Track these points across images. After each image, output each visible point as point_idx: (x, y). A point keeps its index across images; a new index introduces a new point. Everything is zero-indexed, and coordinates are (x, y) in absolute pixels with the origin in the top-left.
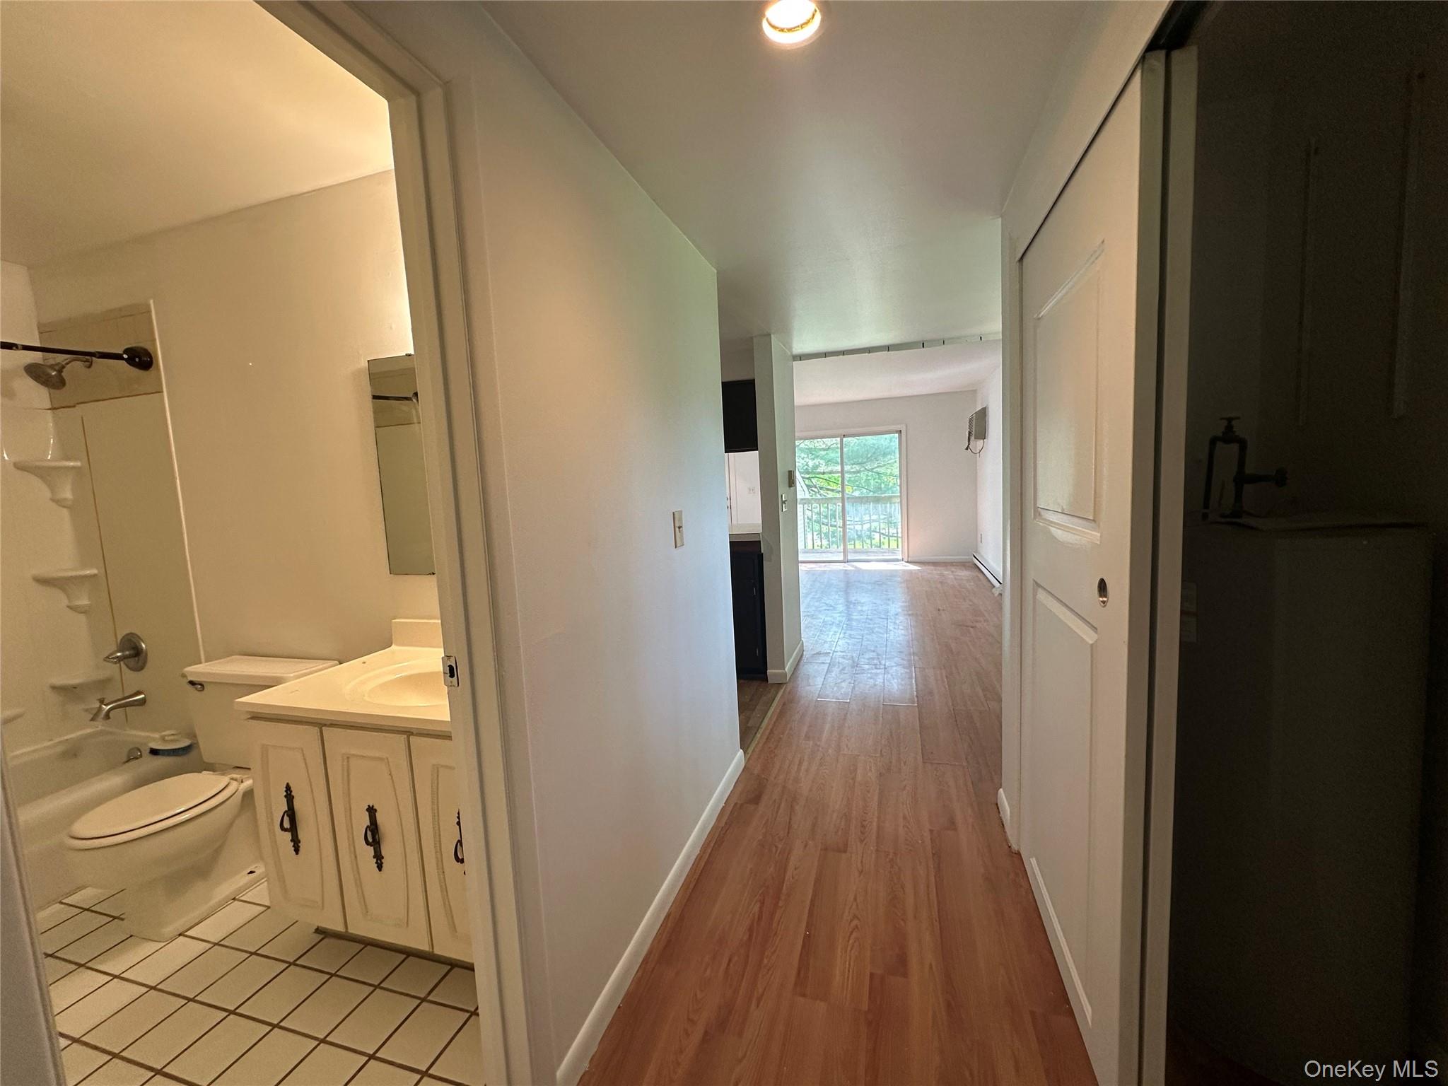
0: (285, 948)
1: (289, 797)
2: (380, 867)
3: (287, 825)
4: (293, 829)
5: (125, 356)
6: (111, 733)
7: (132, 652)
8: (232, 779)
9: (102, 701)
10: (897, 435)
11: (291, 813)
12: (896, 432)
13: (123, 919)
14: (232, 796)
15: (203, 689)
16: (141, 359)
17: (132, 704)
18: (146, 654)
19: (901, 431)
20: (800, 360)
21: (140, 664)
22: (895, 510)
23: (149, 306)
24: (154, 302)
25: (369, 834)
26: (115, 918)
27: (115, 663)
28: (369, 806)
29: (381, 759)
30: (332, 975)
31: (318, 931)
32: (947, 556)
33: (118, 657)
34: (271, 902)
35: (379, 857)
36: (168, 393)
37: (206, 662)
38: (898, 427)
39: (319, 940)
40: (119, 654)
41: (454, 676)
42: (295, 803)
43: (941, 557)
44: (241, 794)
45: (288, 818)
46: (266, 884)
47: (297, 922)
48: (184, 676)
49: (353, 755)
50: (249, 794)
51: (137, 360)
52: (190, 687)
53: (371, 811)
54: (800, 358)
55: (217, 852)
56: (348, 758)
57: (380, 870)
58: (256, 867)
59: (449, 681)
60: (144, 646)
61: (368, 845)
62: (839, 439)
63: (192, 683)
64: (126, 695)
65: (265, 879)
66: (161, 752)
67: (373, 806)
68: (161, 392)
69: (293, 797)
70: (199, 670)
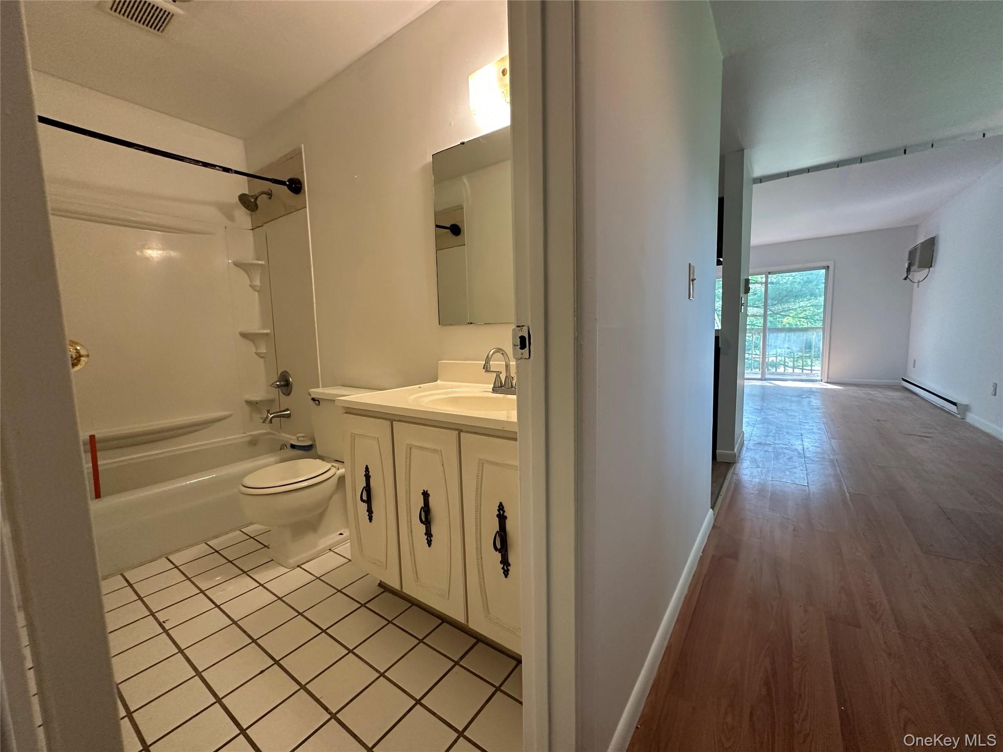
0: (360, 592)
1: (368, 477)
2: (429, 543)
3: (365, 498)
4: (368, 501)
5: (288, 183)
6: (273, 434)
7: (285, 383)
8: (332, 466)
9: (268, 411)
10: (824, 271)
11: (368, 489)
12: (823, 268)
13: (269, 548)
14: (333, 476)
15: (319, 405)
16: (295, 186)
17: (284, 416)
18: (292, 385)
19: (828, 267)
20: (761, 182)
21: (289, 390)
22: (816, 338)
23: (300, 149)
24: (304, 146)
25: (423, 513)
26: (265, 546)
27: (276, 387)
28: (424, 490)
29: (435, 451)
30: (389, 622)
31: (381, 585)
32: (874, 379)
33: (277, 385)
34: (352, 558)
35: (429, 534)
36: (309, 208)
37: (322, 387)
38: (825, 264)
39: (380, 592)
40: (278, 383)
41: (526, 347)
42: (371, 481)
43: (864, 380)
44: (338, 476)
45: (366, 492)
46: (349, 543)
47: (368, 574)
48: (310, 395)
49: (415, 446)
50: (342, 479)
51: (294, 186)
52: (312, 402)
53: (426, 495)
54: (761, 180)
55: (322, 515)
56: (411, 448)
57: (429, 546)
58: (344, 531)
59: (520, 354)
60: (291, 380)
61: (422, 523)
62: (764, 276)
63: (313, 399)
64: (282, 410)
65: (349, 541)
66: (296, 447)
67: (427, 491)
68: (306, 207)
69: (370, 476)
70: (318, 391)
